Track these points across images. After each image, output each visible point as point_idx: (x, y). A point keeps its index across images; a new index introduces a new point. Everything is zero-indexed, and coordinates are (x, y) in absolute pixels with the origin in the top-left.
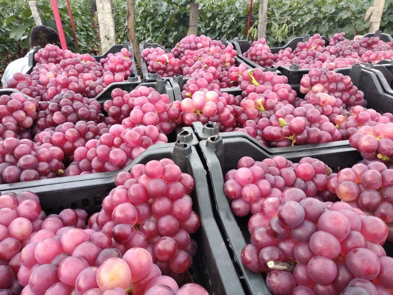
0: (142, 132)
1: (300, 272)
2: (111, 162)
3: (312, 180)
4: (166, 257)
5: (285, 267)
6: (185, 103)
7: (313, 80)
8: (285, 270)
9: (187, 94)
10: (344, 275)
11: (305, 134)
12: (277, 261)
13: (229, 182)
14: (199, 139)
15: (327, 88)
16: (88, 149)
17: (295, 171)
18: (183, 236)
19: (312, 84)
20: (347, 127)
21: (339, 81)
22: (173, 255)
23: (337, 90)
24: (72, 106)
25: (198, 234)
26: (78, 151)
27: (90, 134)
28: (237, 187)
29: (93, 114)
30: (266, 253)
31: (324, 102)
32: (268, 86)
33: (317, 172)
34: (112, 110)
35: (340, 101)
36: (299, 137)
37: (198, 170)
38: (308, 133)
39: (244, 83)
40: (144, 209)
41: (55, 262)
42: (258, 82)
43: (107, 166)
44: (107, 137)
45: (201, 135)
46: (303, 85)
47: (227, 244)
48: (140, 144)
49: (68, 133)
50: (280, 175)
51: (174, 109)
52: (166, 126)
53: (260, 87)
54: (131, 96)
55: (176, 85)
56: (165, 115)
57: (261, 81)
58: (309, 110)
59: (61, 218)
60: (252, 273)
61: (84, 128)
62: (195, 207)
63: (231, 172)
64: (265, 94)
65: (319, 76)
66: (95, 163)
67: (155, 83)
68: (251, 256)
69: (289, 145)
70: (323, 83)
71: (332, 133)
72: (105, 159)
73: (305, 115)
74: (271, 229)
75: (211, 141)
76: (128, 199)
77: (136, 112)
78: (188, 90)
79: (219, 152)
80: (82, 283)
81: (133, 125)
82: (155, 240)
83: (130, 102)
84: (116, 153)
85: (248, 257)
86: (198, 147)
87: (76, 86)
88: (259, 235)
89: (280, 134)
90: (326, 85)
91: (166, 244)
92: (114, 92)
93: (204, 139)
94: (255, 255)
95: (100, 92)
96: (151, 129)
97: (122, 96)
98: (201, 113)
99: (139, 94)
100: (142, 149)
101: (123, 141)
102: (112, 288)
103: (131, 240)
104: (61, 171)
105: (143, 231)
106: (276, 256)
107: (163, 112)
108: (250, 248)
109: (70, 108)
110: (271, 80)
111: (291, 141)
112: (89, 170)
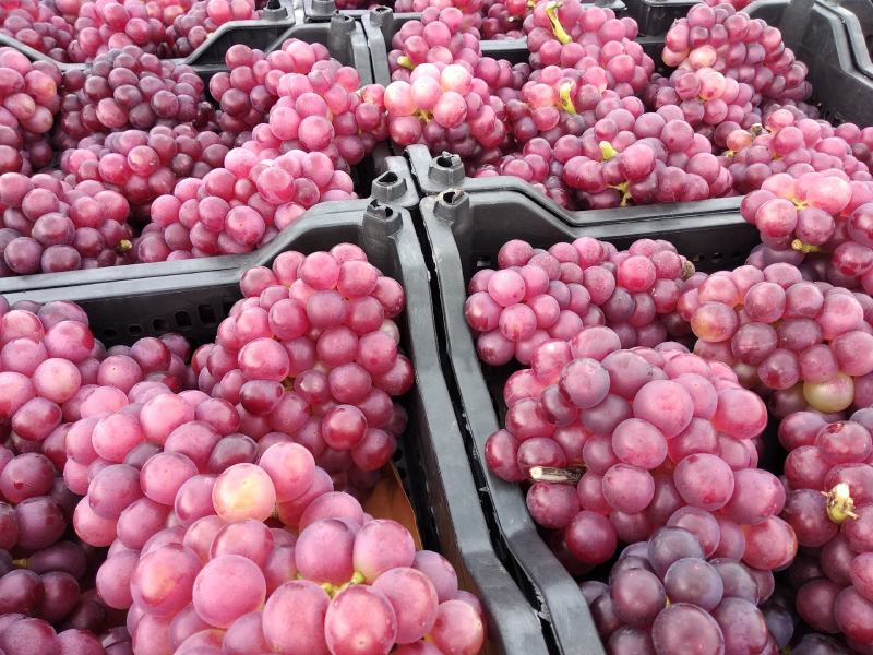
0: (296, 168)
1: (590, 486)
2: (232, 236)
3: (649, 292)
4: (345, 444)
5: (564, 478)
6: (395, 92)
7: (695, 36)
8: (562, 483)
9: (402, 60)
10: (666, 498)
11: (651, 183)
12: (547, 467)
13: (476, 298)
14: (422, 194)
15: (724, 56)
16: (181, 201)
17: (615, 273)
18: (379, 402)
19: (692, 46)
20: (749, 161)
21: (753, 41)
22: (358, 439)
23: (746, 62)
24: (137, 85)
25: (408, 398)
26: (161, 205)
27: (183, 160)
28: (491, 310)
29: (187, 107)
30: (531, 451)
31: (710, 94)
32: (590, 45)
33: (662, 275)
34: (229, 99)
35: (748, 90)
36: (639, 187)
37: (413, 270)
38: (660, 180)
39: (536, 35)
40: (301, 350)
41: (132, 458)
42: (569, 33)
43: (223, 241)
44: (220, 178)
45: (425, 184)
46: (671, 46)
47: (462, 422)
48: (291, 196)
49: (136, 157)
50: (584, 282)
51: (367, 108)
52: (351, 146)
53: (570, 50)
54: (272, 67)
55: (376, 35)
56: (348, 121)
57: (575, 32)
58: (671, 123)
59: (135, 357)
60: (502, 482)
61: (168, 146)
62: (405, 346)
63: (483, 276)
64: (579, 70)
65: (709, 26)
66: (197, 235)
67: (327, 26)
68: (503, 452)
69: (614, 205)
70: (716, 44)
71: (710, 179)
72: (218, 227)
73: (658, 134)
74: (545, 408)
75: (443, 203)
76: (269, 330)
77: (282, 114)
78: (403, 50)
79: (462, 227)
80: (186, 502)
81: (277, 145)
82: (325, 408)
83: (270, 80)
84: (240, 217)
85: (497, 453)
86: (416, 213)
87: (144, 27)
88: (522, 415)
89: (598, 179)
90: (724, 48)
91: (345, 420)
92: (233, 53)
93: (430, 194)
94: (510, 452)
95: (199, 43)
96: (316, 161)
97: (250, 64)
98: (431, 116)
99: (289, 62)
100: (297, 210)
101: (254, 188)
102: (241, 521)
103: (276, 411)
104: (126, 244)
105: (301, 394)
106: (549, 457)
107: (343, 113)
108: (502, 438)
109: (134, 91)
110: (598, 29)
111: (621, 194)
112: (187, 248)
